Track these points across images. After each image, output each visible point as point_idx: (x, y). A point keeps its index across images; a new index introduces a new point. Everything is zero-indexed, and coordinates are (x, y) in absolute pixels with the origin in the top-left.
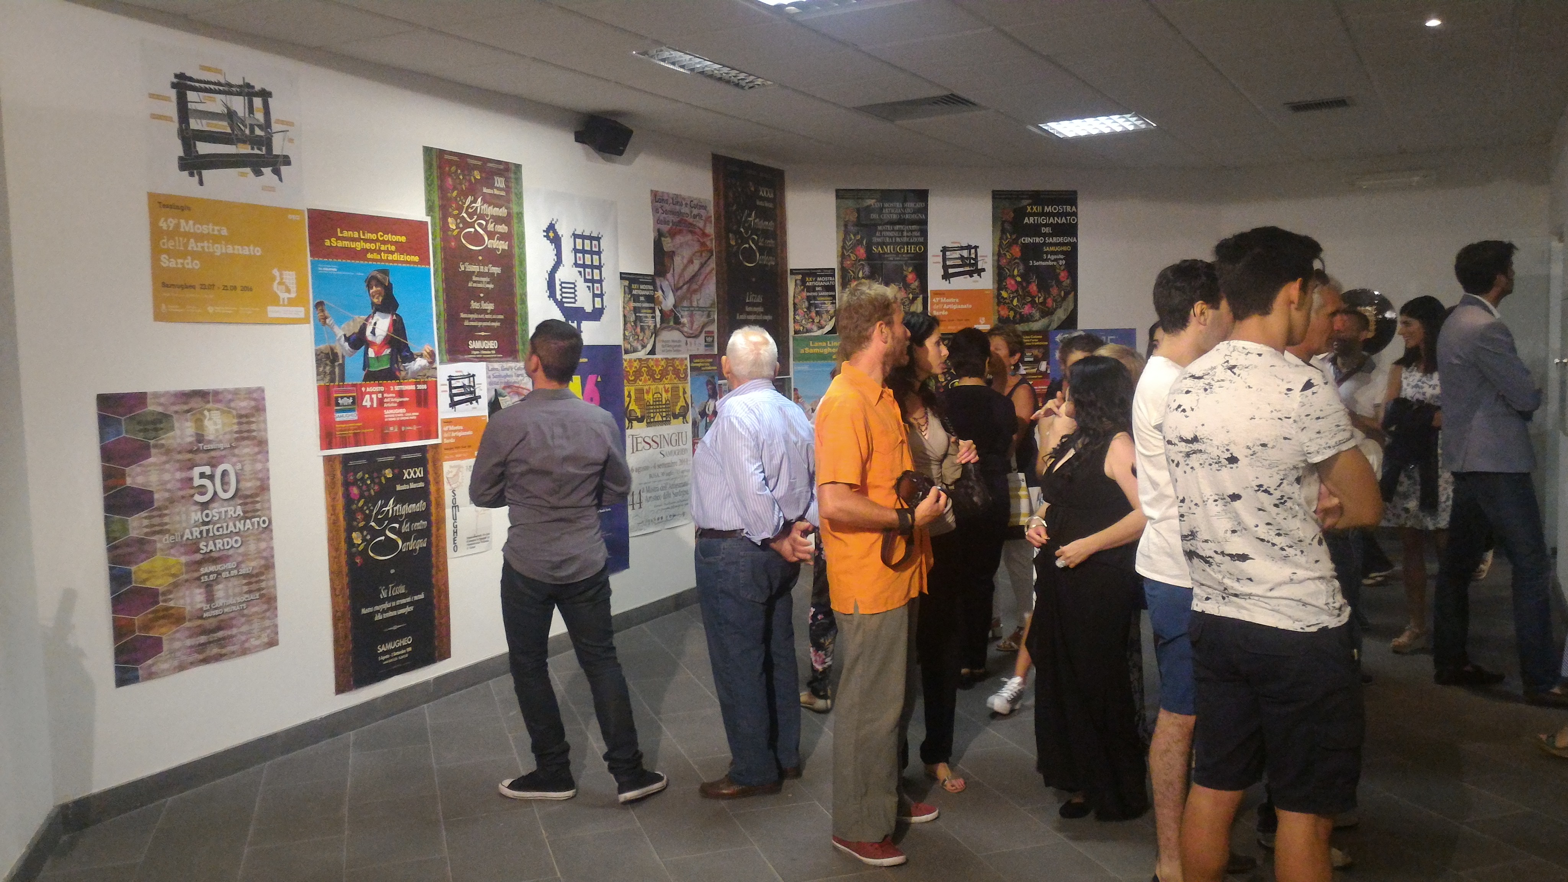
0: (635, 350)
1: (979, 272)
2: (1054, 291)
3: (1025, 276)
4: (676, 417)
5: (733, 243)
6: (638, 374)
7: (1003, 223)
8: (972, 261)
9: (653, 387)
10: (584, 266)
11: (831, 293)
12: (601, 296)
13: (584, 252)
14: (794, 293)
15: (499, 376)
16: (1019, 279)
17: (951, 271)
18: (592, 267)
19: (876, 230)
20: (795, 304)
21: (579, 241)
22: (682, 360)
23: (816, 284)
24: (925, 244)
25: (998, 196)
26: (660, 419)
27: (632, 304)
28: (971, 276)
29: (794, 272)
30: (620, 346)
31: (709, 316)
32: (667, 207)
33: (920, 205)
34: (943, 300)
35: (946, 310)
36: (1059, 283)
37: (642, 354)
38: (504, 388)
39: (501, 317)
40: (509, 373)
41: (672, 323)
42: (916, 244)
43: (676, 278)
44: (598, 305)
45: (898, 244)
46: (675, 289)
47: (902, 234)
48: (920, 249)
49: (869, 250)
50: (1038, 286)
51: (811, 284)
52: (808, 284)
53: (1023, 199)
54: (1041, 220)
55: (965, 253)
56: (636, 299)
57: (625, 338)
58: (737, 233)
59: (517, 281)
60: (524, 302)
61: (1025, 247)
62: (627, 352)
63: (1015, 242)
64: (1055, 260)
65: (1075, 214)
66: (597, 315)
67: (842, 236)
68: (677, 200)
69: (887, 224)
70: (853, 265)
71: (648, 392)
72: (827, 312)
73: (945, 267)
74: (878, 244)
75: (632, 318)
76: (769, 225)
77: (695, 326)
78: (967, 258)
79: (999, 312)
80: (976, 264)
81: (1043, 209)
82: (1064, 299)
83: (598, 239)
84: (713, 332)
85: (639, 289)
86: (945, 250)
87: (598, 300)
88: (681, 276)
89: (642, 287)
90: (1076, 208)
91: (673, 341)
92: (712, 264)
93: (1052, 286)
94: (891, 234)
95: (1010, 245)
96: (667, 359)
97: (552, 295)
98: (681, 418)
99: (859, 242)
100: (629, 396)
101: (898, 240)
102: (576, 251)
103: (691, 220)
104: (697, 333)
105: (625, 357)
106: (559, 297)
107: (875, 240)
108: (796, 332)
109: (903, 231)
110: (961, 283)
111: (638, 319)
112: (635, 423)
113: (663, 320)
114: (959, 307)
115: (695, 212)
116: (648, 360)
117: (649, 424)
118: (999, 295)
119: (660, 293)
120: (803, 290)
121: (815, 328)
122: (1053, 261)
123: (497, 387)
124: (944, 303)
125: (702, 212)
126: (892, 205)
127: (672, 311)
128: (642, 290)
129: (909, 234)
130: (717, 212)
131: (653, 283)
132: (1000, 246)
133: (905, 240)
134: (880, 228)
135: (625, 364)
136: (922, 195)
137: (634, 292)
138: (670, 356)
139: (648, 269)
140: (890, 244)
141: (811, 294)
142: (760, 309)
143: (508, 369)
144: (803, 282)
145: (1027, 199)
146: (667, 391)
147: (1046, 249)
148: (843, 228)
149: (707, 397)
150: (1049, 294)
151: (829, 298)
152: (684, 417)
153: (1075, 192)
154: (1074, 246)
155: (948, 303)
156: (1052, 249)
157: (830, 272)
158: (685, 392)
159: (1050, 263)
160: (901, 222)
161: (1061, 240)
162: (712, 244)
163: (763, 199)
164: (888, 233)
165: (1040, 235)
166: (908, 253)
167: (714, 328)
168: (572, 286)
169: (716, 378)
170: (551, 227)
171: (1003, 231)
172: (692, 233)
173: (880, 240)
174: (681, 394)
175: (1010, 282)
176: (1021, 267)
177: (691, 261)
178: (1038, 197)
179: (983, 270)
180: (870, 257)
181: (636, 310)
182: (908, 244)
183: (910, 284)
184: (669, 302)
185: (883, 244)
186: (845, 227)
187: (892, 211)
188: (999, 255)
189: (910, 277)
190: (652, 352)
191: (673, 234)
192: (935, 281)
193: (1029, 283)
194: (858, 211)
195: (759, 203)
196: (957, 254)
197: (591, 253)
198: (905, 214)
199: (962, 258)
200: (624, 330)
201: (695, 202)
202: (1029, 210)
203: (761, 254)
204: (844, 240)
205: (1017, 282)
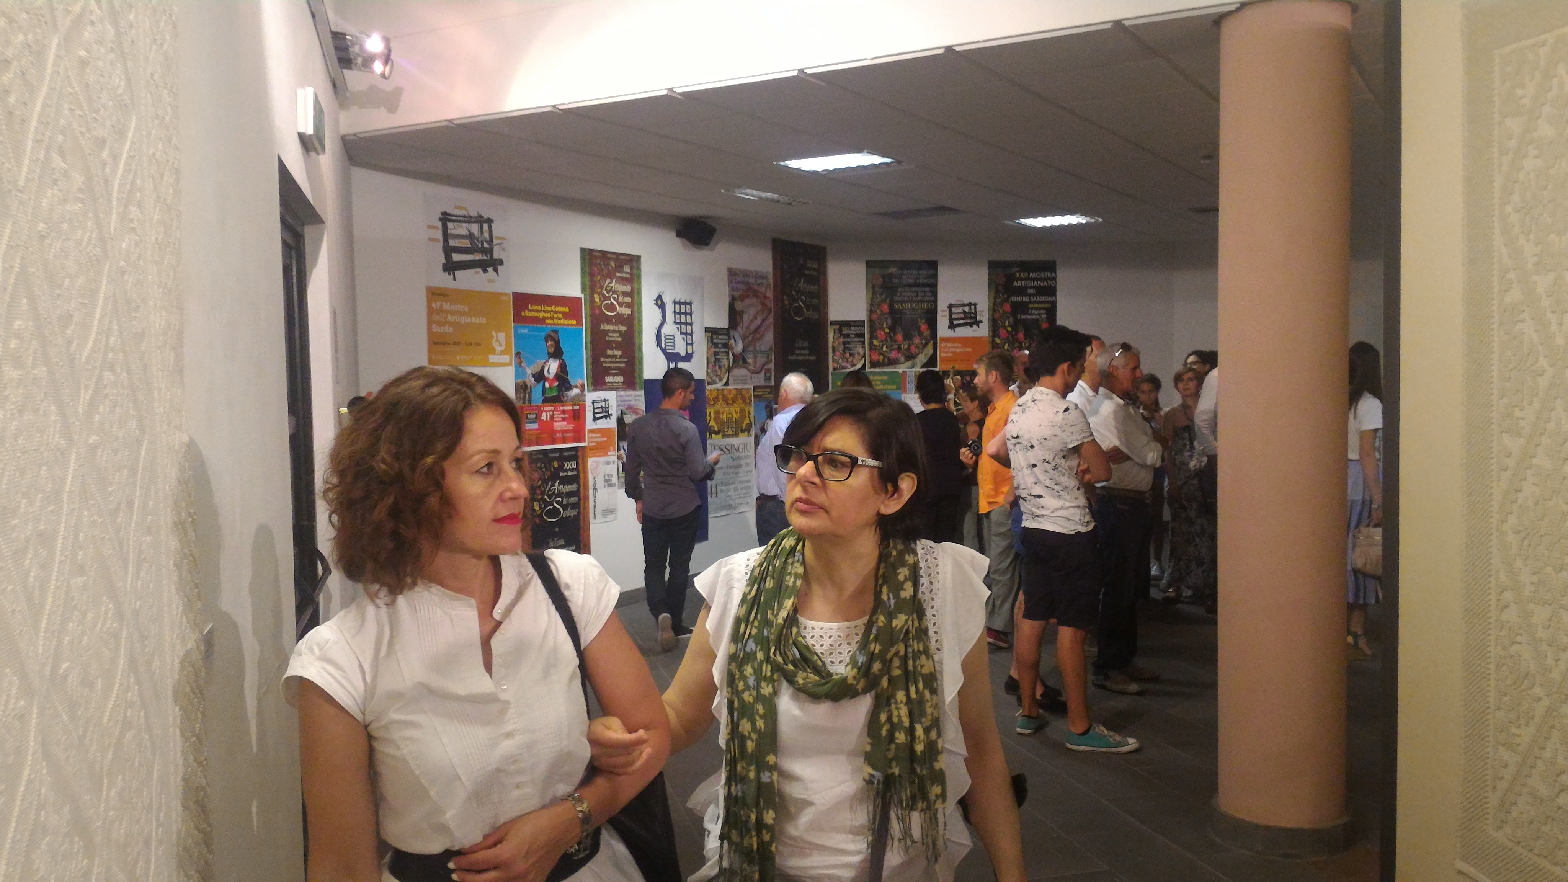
0: (714, 383)
1: (978, 323)
3: (1014, 327)
4: (743, 431)
5: (787, 303)
6: (716, 400)
7: (997, 285)
8: (972, 315)
9: (726, 409)
10: (680, 323)
11: (862, 339)
12: (692, 344)
13: (680, 313)
14: (833, 339)
15: (624, 401)
16: (1009, 329)
17: (955, 322)
18: (686, 324)
19: (897, 291)
20: (833, 348)
21: (677, 306)
22: (748, 390)
23: (850, 332)
24: (935, 301)
25: (993, 265)
26: (731, 433)
27: (713, 350)
28: (971, 326)
29: (833, 323)
30: (703, 380)
31: (768, 357)
32: (739, 279)
33: (931, 272)
34: (950, 345)
35: (951, 352)
37: (719, 385)
38: (627, 409)
39: (626, 360)
40: (630, 398)
41: (741, 363)
42: (929, 302)
43: (744, 329)
44: (689, 351)
45: (914, 302)
46: (744, 338)
47: (917, 294)
48: (931, 305)
49: (891, 306)
50: (1025, 335)
51: (846, 332)
52: (843, 332)
53: (1013, 267)
54: (1028, 283)
55: (967, 309)
56: (715, 345)
57: (708, 374)
58: (790, 295)
59: (636, 335)
60: (640, 349)
61: (1014, 305)
62: (709, 384)
63: (1006, 300)
64: (1039, 314)
65: (1055, 279)
66: (688, 357)
67: (870, 295)
68: (746, 274)
69: (905, 286)
70: (878, 318)
71: (723, 413)
72: (859, 354)
73: (951, 320)
74: (898, 302)
75: (713, 359)
76: (813, 288)
77: (757, 366)
78: (968, 313)
80: (975, 317)
81: (1029, 275)
83: (690, 304)
84: (770, 369)
85: (718, 339)
86: (951, 306)
87: (689, 347)
88: (748, 327)
89: (720, 337)
90: (1055, 273)
91: (742, 376)
92: (771, 320)
94: (909, 294)
95: (1001, 304)
96: (737, 389)
97: (659, 344)
98: (746, 433)
99: (884, 301)
100: (710, 415)
101: (914, 298)
102: (675, 313)
103: (755, 287)
104: (759, 370)
105: (708, 387)
106: (663, 346)
107: (896, 298)
108: (834, 369)
109: (917, 292)
110: (963, 332)
111: (717, 360)
112: (713, 435)
113: (734, 362)
114: (962, 350)
115: (759, 281)
116: (723, 390)
117: (724, 436)
118: (993, 341)
119: (732, 341)
120: (840, 337)
121: (849, 366)
122: (1035, 315)
123: (623, 408)
124: (949, 348)
125: (764, 281)
126: (909, 272)
127: (741, 354)
128: (721, 339)
129: (923, 294)
130: (775, 281)
131: (728, 334)
132: (994, 304)
133: (920, 298)
134: (900, 289)
135: (707, 393)
136: (933, 265)
137: (715, 341)
138: (739, 387)
139: (724, 323)
140: (908, 302)
141: (846, 340)
142: (807, 352)
143: (629, 396)
144: (840, 331)
145: (1015, 267)
146: (736, 412)
147: (1031, 306)
148: (871, 290)
149: (766, 417)
151: (860, 343)
152: (749, 432)
153: (1054, 262)
154: (1054, 304)
155: (953, 347)
156: (1036, 306)
157: (861, 323)
158: (749, 414)
159: (1034, 317)
160: (917, 285)
161: (1042, 299)
162: (771, 305)
163: (809, 269)
164: (906, 294)
165: (1026, 295)
166: (922, 309)
167: (772, 366)
168: (672, 338)
169: (773, 403)
170: (659, 297)
171: (997, 292)
172: (757, 296)
173: (900, 299)
174: (747, 415)
175: (1002, 331)
176: (1011, 319)
177: (755, 318)
178: (1025, 266)
179: (981, 322)
180: (892, 311)
181: (716, 354)
182: (922, 302)
183: (923, 333)
184: (739, 347)
185: (902, 302)
186: (872, 288)
187: (909, 277)
188: (993, 310)
189: (924, 327)
190: (727, 384)
191: (742, 298)
192: (943, 330)
193: (1017, 332)
194: (883, 277)
195: (806, 272)
196: (960, 310)
197: (686, 314)
198: (919, 279)
199: (964, 312)
200: (708, 367)
201: (759, 274)
202: (1018, 275)
203: (808, 310)
204: (872, 299)
205: (1007, 331)
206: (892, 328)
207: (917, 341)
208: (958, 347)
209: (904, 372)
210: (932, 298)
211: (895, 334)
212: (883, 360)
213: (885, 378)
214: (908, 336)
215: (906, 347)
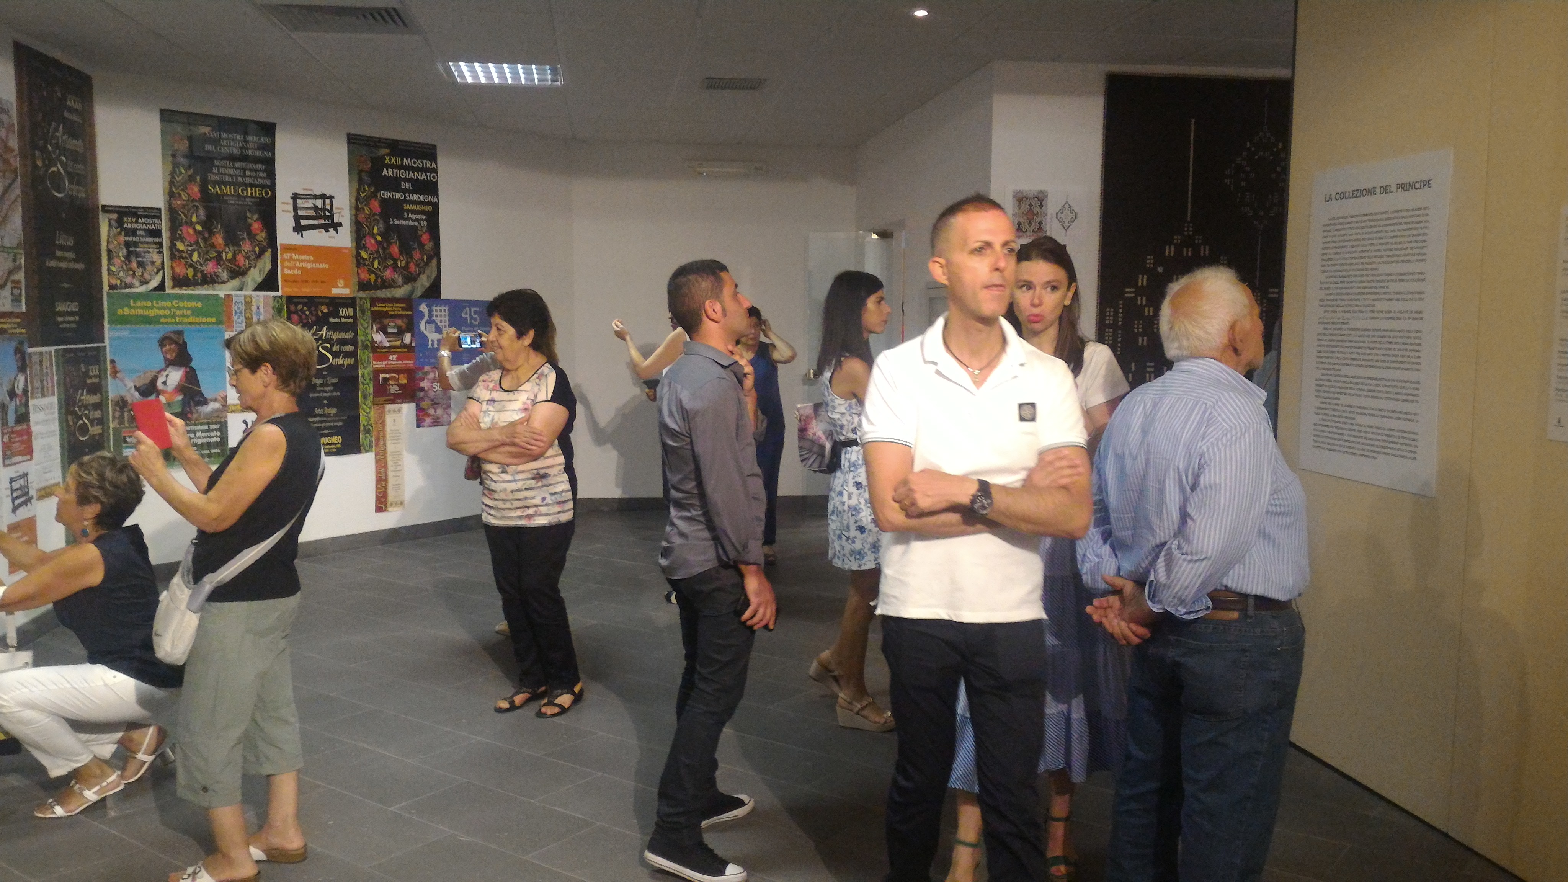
1: (336, 226)
2: (417, 255)
3: (385, 236)
5: (39, 163)
7: (360, 172)
8: (328, 214)
11: (156, 240)
14: (108, 236)
16: (379, 238)
17: (304, 223)
19: (213, 165)
20: (109, 251)
23: (136, 226)
24: (273, 187)
25: (353, 140)
28: (327, 231)
29: (107, 209)
31: (14, 260)
33: (263, 140)
34: (296, 257)
35: (298, 268)
36: (422, 246)
42: (262, 187)
45: (240, 185)
47: (244, 172)
48: (267, 193)
49: (204, 189)
50: (400, 247)
51: (129, 226)
52: (125, 225)
53: (382, 147)
54: (400, 173)
55: (319, 203)
58: (44, 150)
61: (384, 202)
63: (374, 195)
64: (417, 220)
65: (435, 171)
67: (170, 168)
69: (224, 159)
70: (184, 206)
72: (153, 263)
73: (297, 218)
74: (215, 183)
76: (76, 144)
78: (321, 209)
79: (358, 274)
80: (332, 217)
81: (402, 160)
82: (427, 264)
84: (19, 282)
86: (295, 197)
90: (436, 163)
92: (17, 191)
93: (414, 249)
94: (231, 172)
95: (368, 199)
99: (191, 179)
101: (239, 179)
107: (211, 177)
108: (112, 287)
109: (245, 170)
110: (316, 238)
114: (314, 266)
118: (358, 255)
120: (120, 233)
121: (137, 283)
122: (413, 221)
124: (296, 260)
125: (6, 118)
126: (230, 136)
129: (253, 174)
130: (21, 119)
132: (357, 199)
133: (248, 180)
134: (217, 163)
136: (268, 129)
140: (231, 184)
141: (131, 239)
142: (71, 255)
144: (120, 223)
145: (385, 147)
147: (407, 207)
148: (170, 159)
149: (16, 370)
150: (411, 257)
151: (154, 246)
153: (434, 147)
154: (436, 206)
155: (302, 261)
156: (413, 207)
157: (153, 213)
159: (411, 223)
160: (244, 158)
161: (422, 198)
162: (16, 162)
163: (70, 110)
164: (227, 171)
165: (398, 189)
166: (251, 197)
167: (21, 276)
169: (26, 344)
171: (361, 181)
173: (218, 178)
175: (370, 242)
176: (381, 225)
178: (399, 148)
179: (340, 225)
180: (206, 197)
182: (252, 186)
183: (256, 235)
185: (222, 183)
186: (171, 155)
187: (232, 143)
188: (357, 209)
189: (256, 226)
192: (285, 233)
193: (390, 244)
194: (190, 139)
195: (66, 114)
196: (309, 204)
198: (248, 149)
199: (316, 208)
202: (387, 160)
203: (71, 183)
204: (173, 174)
205: (376, 241)
206: (208, 225)
207: (246, 246)
208: (309, 261)
209: (228, 296)
210: (268, 182)
211: (211, 233)
212: (194, 276)
213: (199, 305)
214: (232, 239)
215: (230, 256)
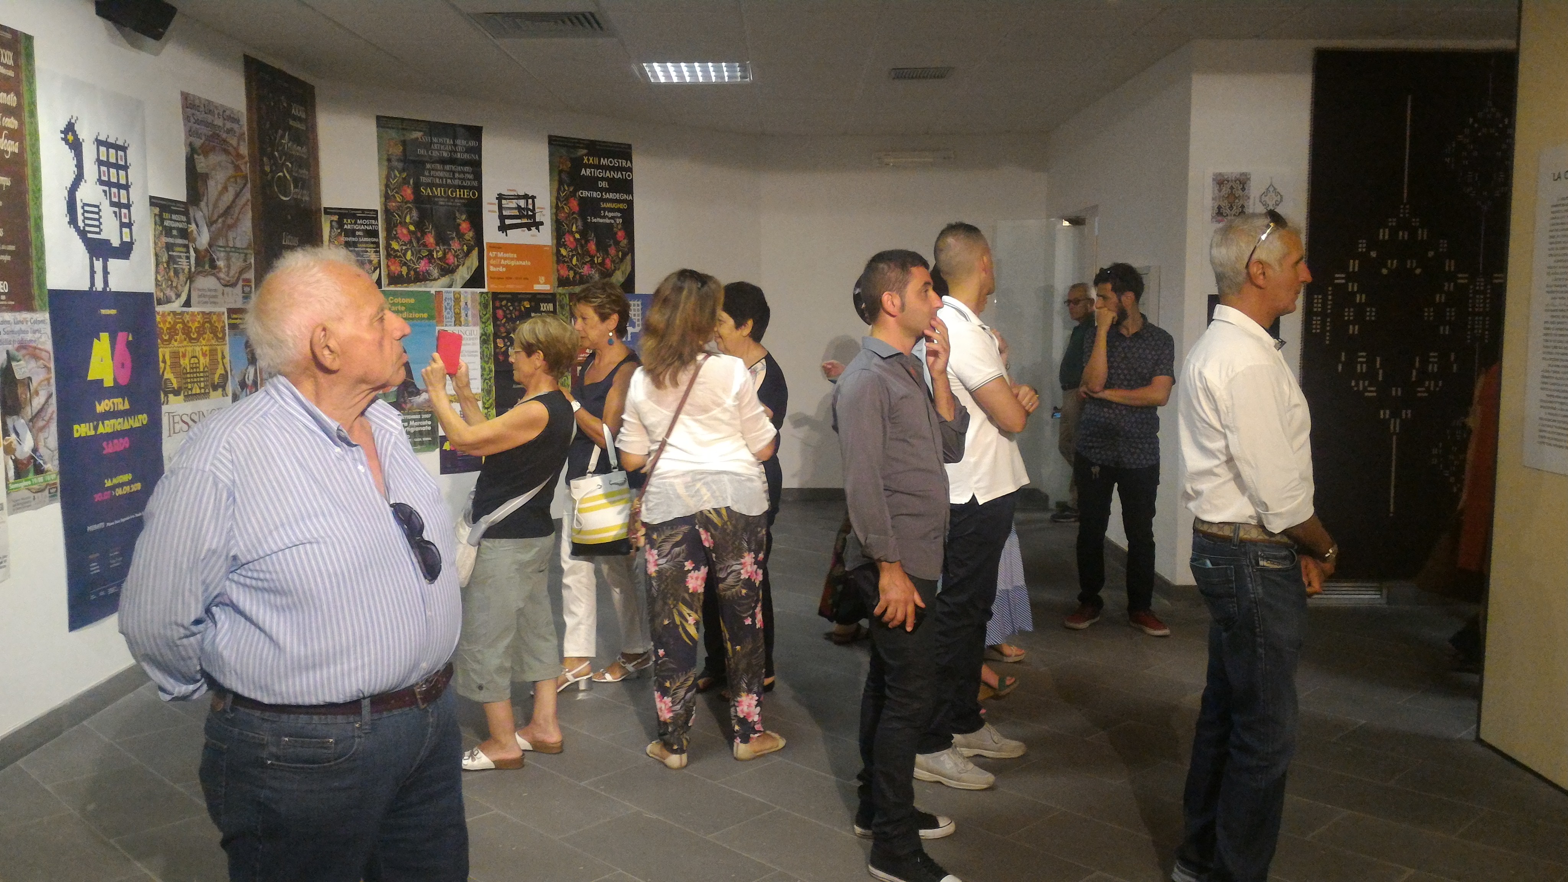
0: (168, 301)
1: (538, 225)
2: (612, 251)
3: (584, 233)
4: (215, 388)
5: (267, 169)
6: (172, 332)
7: (560, 172)
8: (530, 213)
9: (189, 349)
11: (374, 240)
14: (330, 237)
15: (12, 332)
16: (577, 236)
17: (508, 222)
19: (424, 168)
22: (220, 315)
23: (355, 227)
24: (479, 189)
25: (554, 142)
26: (198, 391)
27: (164, 239)
28: (529, 230)
29: (328, 211)
30: (151, 294)
31: (247, 259)
32: (200, 116)
33: (472, 143)
34: (500, 255)
35: (504, 266)
36: (617, 243)
37: (176, 306)
39: (12, 248)
40: (23, 327)
41: (207, 267)
42: (470, 188)
43: (211, 207)
45: (449, 186)
46: (210, 224)
47: (454, 174)
48: (474, 194)
49: (416, 191)
50: (597, 244)
51: (349, 227)
52: (345, 226)
53: (579, 148)
54: (598, 173)
55: (522, 203)
56: (168, 231)
57: (158, 284)
58: (271, 157)
59: (30, 196)
60: (39, 228)
61: (583, 201)
62: (160, 303)
63: (573, 194)
64: (612, 218)
65: (630, 170)
67: (385, 173)
68: (209, 108)
69: (436, 162)
70: (399, 208)
71: (184, 356)
72: (370, 262)
73: (502, 218)
74: (427, 185)
75: (165, 258)
76: (299, 151)
77: (232, 273)
78: (524, 209)
79: (558, 271)
80: (534, 216)
81: (600, 161)
82: (622, 260)
84: (250, 281)
85: (171, 220)
86: (500, 197)
88: (215, 206)
89: (174, 217)
90: (631, 163)
91: (210, 290)
92: (247, 195)
93: (610, 246)
94: (441, 174)
95: (567, 199)
96: (203, 313)
98: (220, 390)
99: (405, 181)
101: (449, 181)
103: (224, 136)
104: (233, 280)
105: (159, 309)
107: (423, 179)
109: (454, 172)
110: (518, 237)
111: (171, 260)
113: (197, 263)
114: (518, 263)
115: (229, 125)
116: (182, 313)
117: (189, 397)
118: (558, 252)
119: (193, 227)
120: (340, 234)
122: (610, 218)
124: (501, 258)
125: (236, 126)
126: (441, 140)
127: (207, 250)
128: (175, 222)
129: (462, 176)
130: (250, 128)
131: (186, 213)
132: (558, 198)
133: (457, 182)
134: (428, 166)
135: (158, 318)
136: (476, 133)
137: (167, 223)
138: (207, 310)
139: (180, 194)
140: (441, 186)
141: (351, 239)
143: (21, 322)
144: (340, 224)
145: (583, 148)
146: (204, 355)
147: (603, 205)
148: (386, 163)
149: (247, 362)
150: (607, 253)
151: (372, 246)
152: (224, 387)
153: (630, 146)
154: (630, 203)
155: (505, 259)
156: (609, 205)
157: (371, 215)
158: (223, 357)
159: (608, 221)
160: (452, 161)
161: (617, 196)
162: (247, 169)
163: (295, 118)
164: (437, 174)
165: (597, 189)
166: (460, 198)
167: (251, 275)
171: (561, 183)
172: (226, 152)
173: (429, 180)
174: (220, 360)
175: (569, 239)
176: (580, 223)
177: (225, 188)
178: (596, 148)
179: (542, 223)
180: (419, 199)
181: (169, 247)
182: (461, 187)
183: (464, 235)
184: (203, 239)
185: (431, 185)
186: (387, 160)
187: (442, 147)
188: (557, 208)
189: (464, 226)
190: (187, 304)
191: (206, 151)
192: (491, 233)
193: (587, 241)
194: (404, 143)
195: (291, 123)
196: (513, 204)
198: (456, 152)
199: (519, 208)
200: (157, 272)
201: (227, 112)
202: (586, 161)
203: (296, 187)
204: (388, 178)
205: (575, 239)
206: (420, 225)
207: (455, 245)
208: (512, 259)
209: (438, 293)
210: (475, 184)
211: (424, 233)
212: (408, 274)
213: (412, 301)
214: (442, 239)
215: (440, 254)
